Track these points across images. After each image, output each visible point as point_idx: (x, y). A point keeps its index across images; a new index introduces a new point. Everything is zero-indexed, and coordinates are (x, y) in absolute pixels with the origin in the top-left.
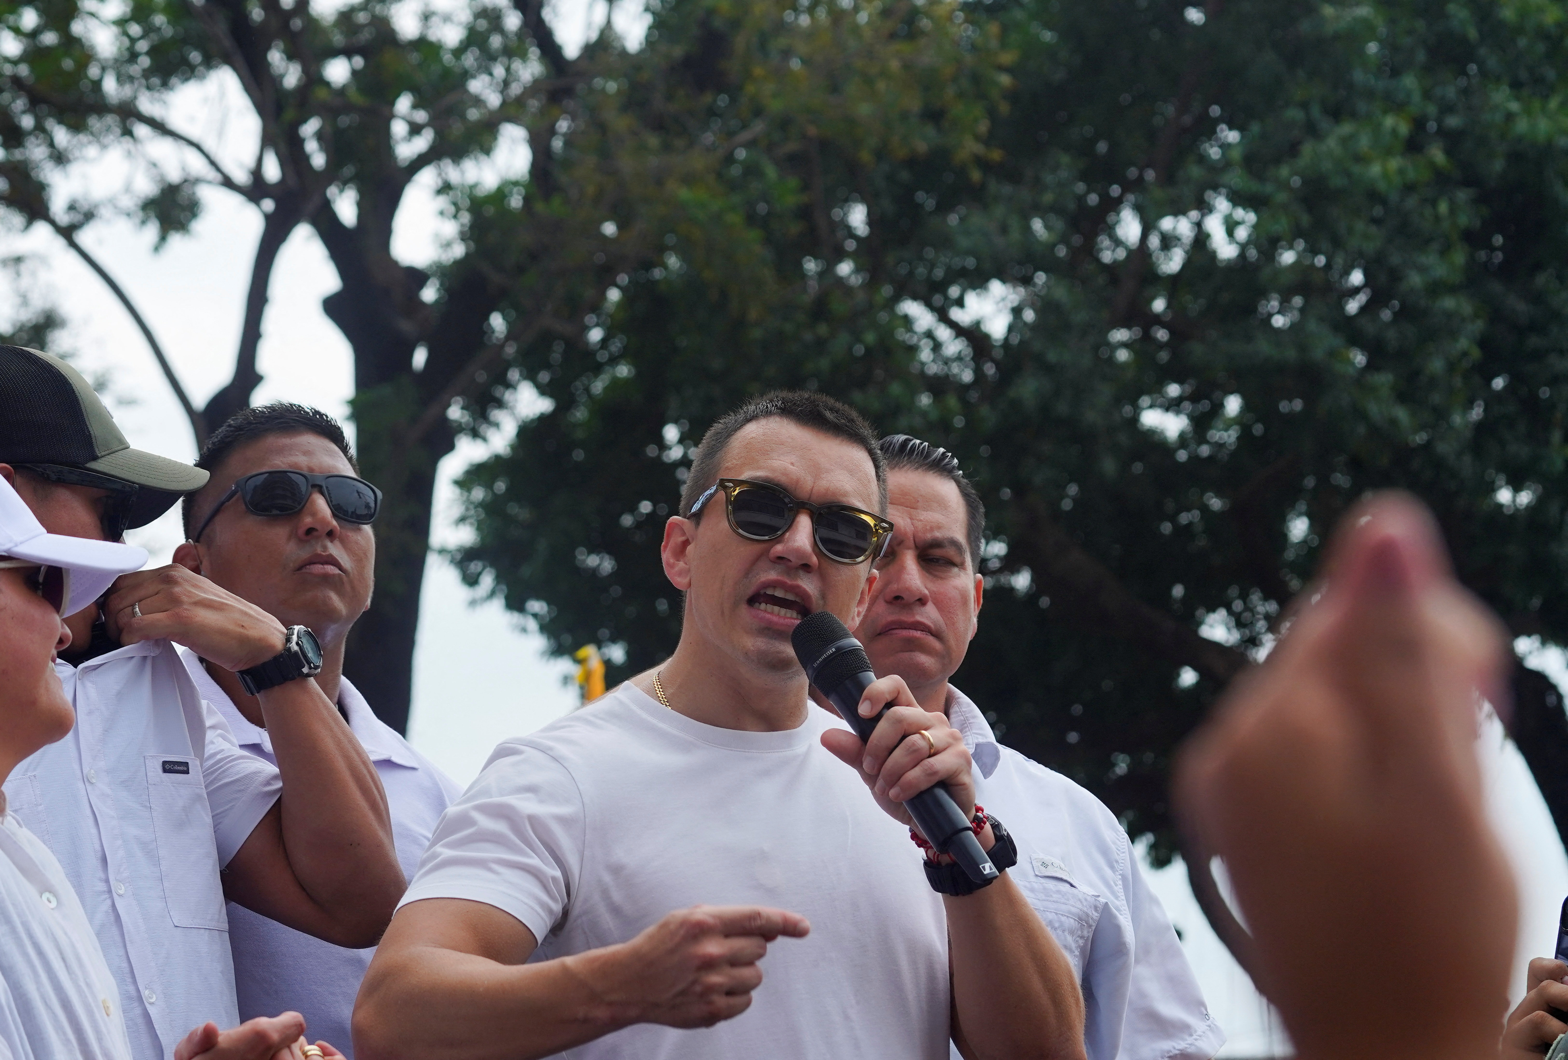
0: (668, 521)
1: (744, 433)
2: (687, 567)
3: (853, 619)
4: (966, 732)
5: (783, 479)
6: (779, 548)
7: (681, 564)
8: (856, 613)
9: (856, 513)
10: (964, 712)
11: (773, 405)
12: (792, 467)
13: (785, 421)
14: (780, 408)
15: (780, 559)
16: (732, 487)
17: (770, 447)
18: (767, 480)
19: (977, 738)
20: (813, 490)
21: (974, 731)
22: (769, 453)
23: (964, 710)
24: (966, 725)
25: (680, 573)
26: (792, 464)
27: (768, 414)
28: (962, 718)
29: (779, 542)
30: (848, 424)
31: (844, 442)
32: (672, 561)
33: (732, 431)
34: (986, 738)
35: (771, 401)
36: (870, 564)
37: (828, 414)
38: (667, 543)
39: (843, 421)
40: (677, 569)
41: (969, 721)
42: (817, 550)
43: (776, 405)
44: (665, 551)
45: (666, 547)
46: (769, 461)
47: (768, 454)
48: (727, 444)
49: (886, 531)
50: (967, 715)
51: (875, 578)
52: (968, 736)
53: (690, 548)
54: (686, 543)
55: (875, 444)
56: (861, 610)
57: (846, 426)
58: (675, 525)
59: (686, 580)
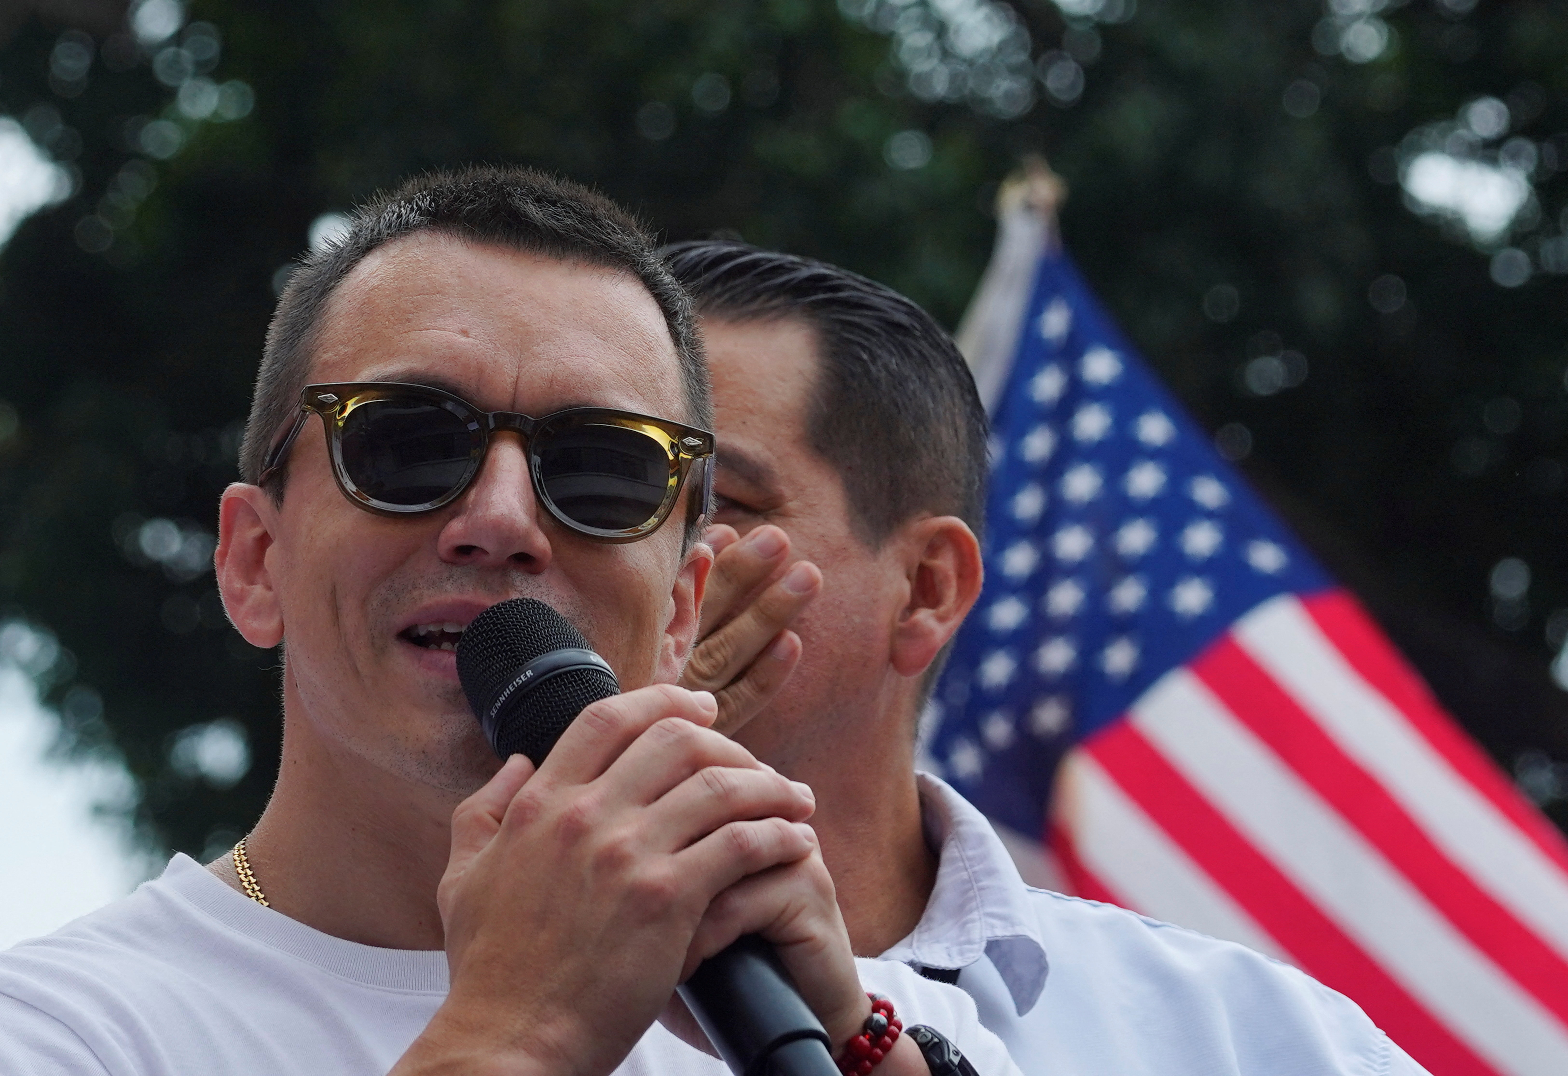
0: (224, 497)
1: (355, 282)
2: (270, 594)
3: (666, 662)
4: (971, 911)
5: (447, 371)
6: (456, 526)
7: (258, 590)
8: (672, 650)
9: (624, 422)
10: (970, 859)
11: (412, 209)
12: (463, 339)
13: (442, 239)
14: (429, 213)
15: (465, 551)
16: (334, 404)
17: (412, 302)
18: (412, 376)
19: (993, 927)
20: (520, 385)
21: (989, 910)
22: (410, 316)
23: (970, 853)
24: (971, 894)
25: (256, 612)
26: (465, 333)
27: (403, 229)
28: (964, 875)
29: (454, 515)
30: (580, 226)
31: (579, 269)
32: (238, 585)
33: (330, 279)
34: (1013, 925)
35: (410, 201)
36: (681, 535)
37: (533, 210)
38: (227, 545)
39: (569, 221)
40: (249, 602)
41: (981, 884)
42: (545, 519)
43: (419, 208)
44: (222, 564)
45: (224, 554)
46: (413, 335)
47: (409, 320)
48: (321, 311)
49: (698, 455)
50: (977, 868)
51: (707, 562)
52: (973, 921)
53: (271, 552)
54: (264, 541)
55: (654, 260)
56: (683, 639)
57: (578, 231)
58: (234, 502)
59: (272, 624)
